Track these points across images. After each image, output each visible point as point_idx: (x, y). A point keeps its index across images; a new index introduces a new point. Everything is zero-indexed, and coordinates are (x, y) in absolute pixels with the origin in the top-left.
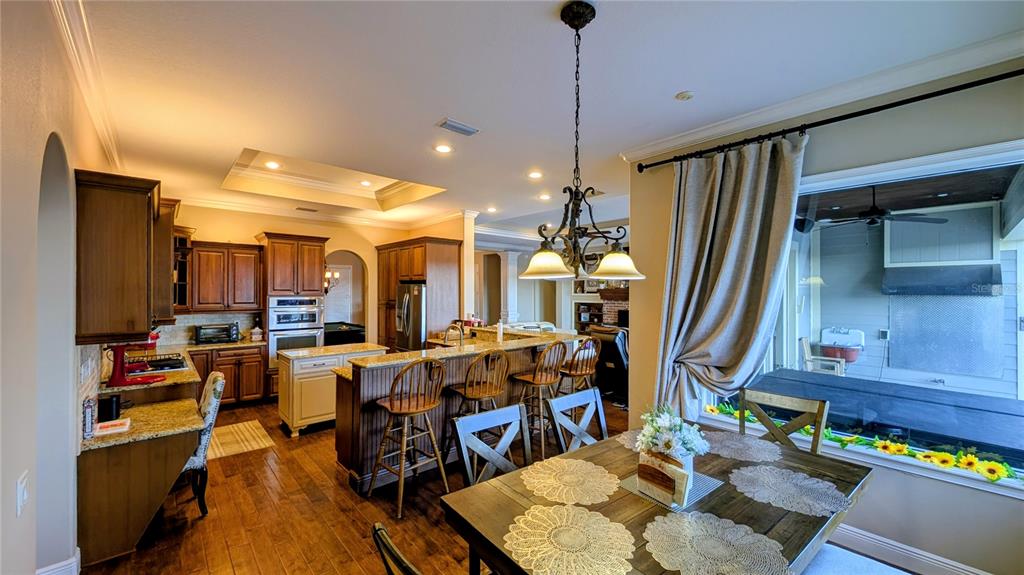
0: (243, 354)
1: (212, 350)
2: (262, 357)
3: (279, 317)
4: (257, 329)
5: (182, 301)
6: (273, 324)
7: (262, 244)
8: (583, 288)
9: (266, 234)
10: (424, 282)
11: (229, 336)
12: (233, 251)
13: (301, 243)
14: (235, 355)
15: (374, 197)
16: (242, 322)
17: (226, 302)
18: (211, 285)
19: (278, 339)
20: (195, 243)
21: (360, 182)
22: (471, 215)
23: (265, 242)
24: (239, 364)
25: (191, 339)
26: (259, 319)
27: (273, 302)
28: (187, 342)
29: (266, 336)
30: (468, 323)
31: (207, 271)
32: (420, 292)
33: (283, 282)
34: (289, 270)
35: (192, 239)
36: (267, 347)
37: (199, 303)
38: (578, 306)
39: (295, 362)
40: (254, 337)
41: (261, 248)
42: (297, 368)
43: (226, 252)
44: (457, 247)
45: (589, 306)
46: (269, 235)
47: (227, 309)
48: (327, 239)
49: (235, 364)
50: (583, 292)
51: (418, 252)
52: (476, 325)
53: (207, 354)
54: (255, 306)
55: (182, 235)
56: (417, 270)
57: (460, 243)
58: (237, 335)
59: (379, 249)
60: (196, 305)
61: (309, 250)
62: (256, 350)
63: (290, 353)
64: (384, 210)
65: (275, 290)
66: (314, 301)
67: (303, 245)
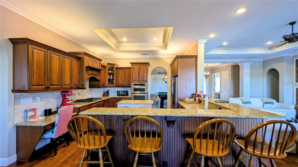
1: (118, 98)
6: (133, 91)
9: (131, 63)
10: (177, 76)
15: (163, 45)
17: (123, 84)
18: (120, 79)
19: (134, 96)
21: (153, 39)
22: (202, 42)
29: (131, 95)
31: (119, 75)
32: (175, 81)
33: (135, 78)
36: (131, 98)
43: (124, 70)
44: (194, 59)
48: (149, 63)
51: (176, 63)
55: (113, 66)
56: (176, 71)
57: (196, 57)
59: (171, 65)
61: (143, 67)
64: (166, 49)
65: (133, 81)
66: (144, 84)
67: (141, 66)
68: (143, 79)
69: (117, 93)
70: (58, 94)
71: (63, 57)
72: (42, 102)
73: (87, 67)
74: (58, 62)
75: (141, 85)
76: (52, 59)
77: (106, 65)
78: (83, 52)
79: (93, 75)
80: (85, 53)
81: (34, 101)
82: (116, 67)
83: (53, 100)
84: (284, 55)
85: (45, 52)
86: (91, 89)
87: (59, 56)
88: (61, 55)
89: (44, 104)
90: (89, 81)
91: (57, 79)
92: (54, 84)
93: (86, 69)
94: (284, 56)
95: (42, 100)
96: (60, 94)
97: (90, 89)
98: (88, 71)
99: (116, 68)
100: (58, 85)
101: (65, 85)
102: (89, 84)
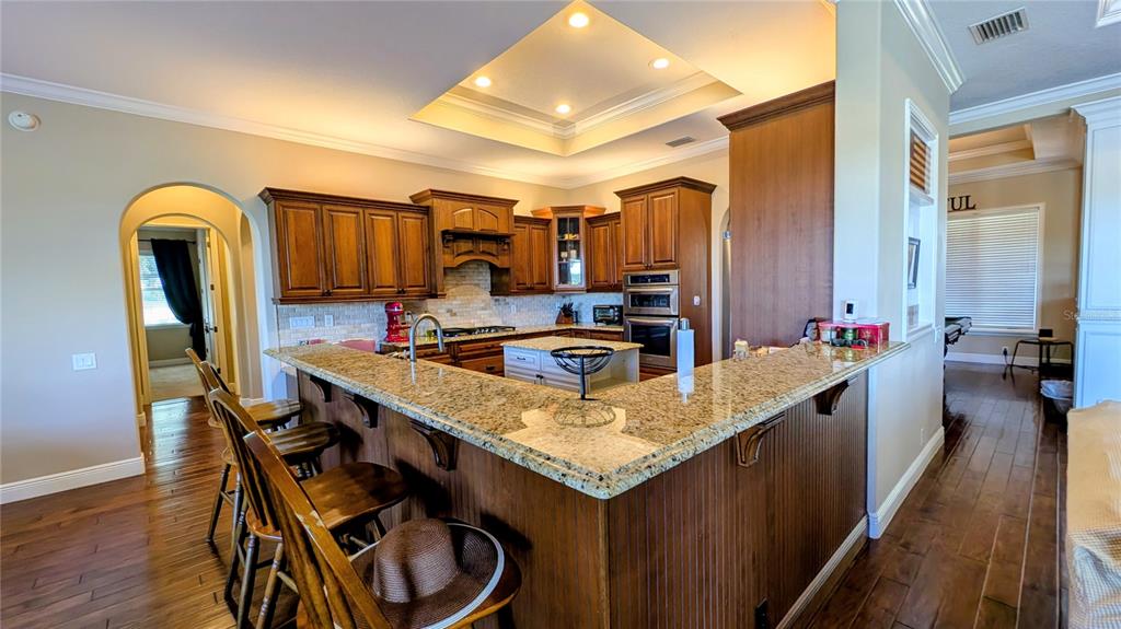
6: (627, 307)
13: (651, 195)
17: (612, 280)
18: (602, 262)
19: (632, 326)
27: (627, 279)
31: (598, 247)
33: (635, 253)
34: (640, 236)
35: (586, 216)
43: (610, 224)
48: (679, 179)
60: (593, 284)
61: (660, 203)
65: (627, 264)
67: (653, 198)
68: (661, 253)
69: (594, 312)
70: (379, 309)
71: (367, 216)
72: (339, 327)
73: (445, 233)
74: (353, 230)
75: (654, 280)
76: (335, 225)
77: (550, 216)
78: (426, 191)
79: (476, 255)
80: (432, 191)
81: (318, 323)
82: (588, 215)
83: (368, 325)
85: (315, 210)
86: (501, 298)
87: (357, 213)
88: (361, 211)
89: (344, 332)
90: (489, 275)
91: (352, 273)
92: (345, 285)
93: (443, 239)
95: (338, 324)
96: (384, 310)
97: (496, 300)
98: (450, 245)
99: (588, 220)
100: (359, 287)
101: (378, 287)
102: (489, 282)
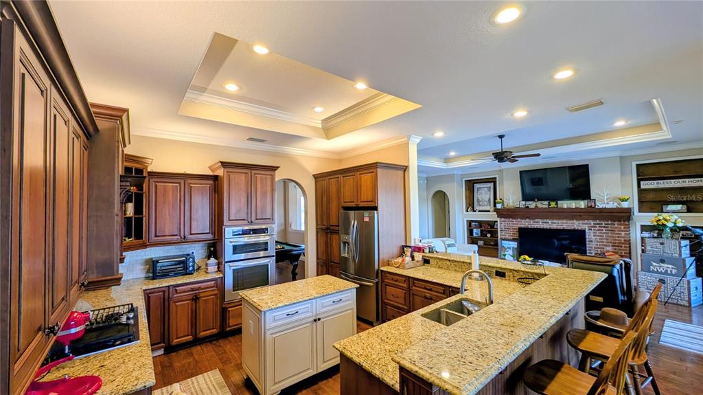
0: (200, 288)
1: (169, 286)
2: (219, 290)
3: (235, 247)
4: (213, 260)
5: (139, 235)
6: (229, 254)
7: (216, 174)
8: (473, 207)
9: (221, 162)
10: (376, 208)
11: (186, 268)
12: (189, 181)
13: (253, 172)
14: (192, 290)
15: (320, 126)
16: (198, 252)
17: (182, 234)
18: (168, 217)
19: (234, 270)
20: (152, 174)
21: (313, 108)
22: (415, 141)
23: (220, 172)
24: (196, 299)
25: (148, 272)
26: (214, 249)
27: (228, 232)
28: (143, 275)
29: (222, 267)
30: (419, 249)
31: (164, 203)
32: (372, 218)
33: (239, 211)
34: (244, 200)
35: (149, 170)
36: (223, 279)
37: (156, 236)
38: (470, 223)
39: (267, 313)
40: (209, 268)
41: (216, 178)
42: (272, 322)
43: (182, 182)
44: (402, 172)
45: (480, 224)
46: (224, 164)
47: (184, 240)
48: (278, 167)
49: (193, 299)
50: (474, 211)
51: (366, 178)
52: (427, 251)
53: (164, 291)
54: (210, 236)
55: (139, 166)
56: (365, 196)
57: (405, 169)
58: (193, 266)
59: (316, 177)
60: (153, 239)
61: (262, 179)
62: (213, 282)
63: (253, 295)
64: (328, 138)
65: (229, 221)
66: (267, 229)
67: (255, 174)
68: (262, 213)
75: (255, 231)
84: (455, 172)
94: (454, 175)
99: (150, 174)
